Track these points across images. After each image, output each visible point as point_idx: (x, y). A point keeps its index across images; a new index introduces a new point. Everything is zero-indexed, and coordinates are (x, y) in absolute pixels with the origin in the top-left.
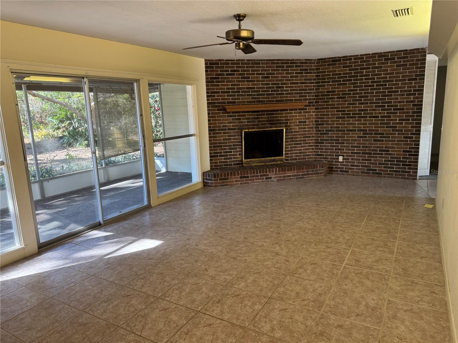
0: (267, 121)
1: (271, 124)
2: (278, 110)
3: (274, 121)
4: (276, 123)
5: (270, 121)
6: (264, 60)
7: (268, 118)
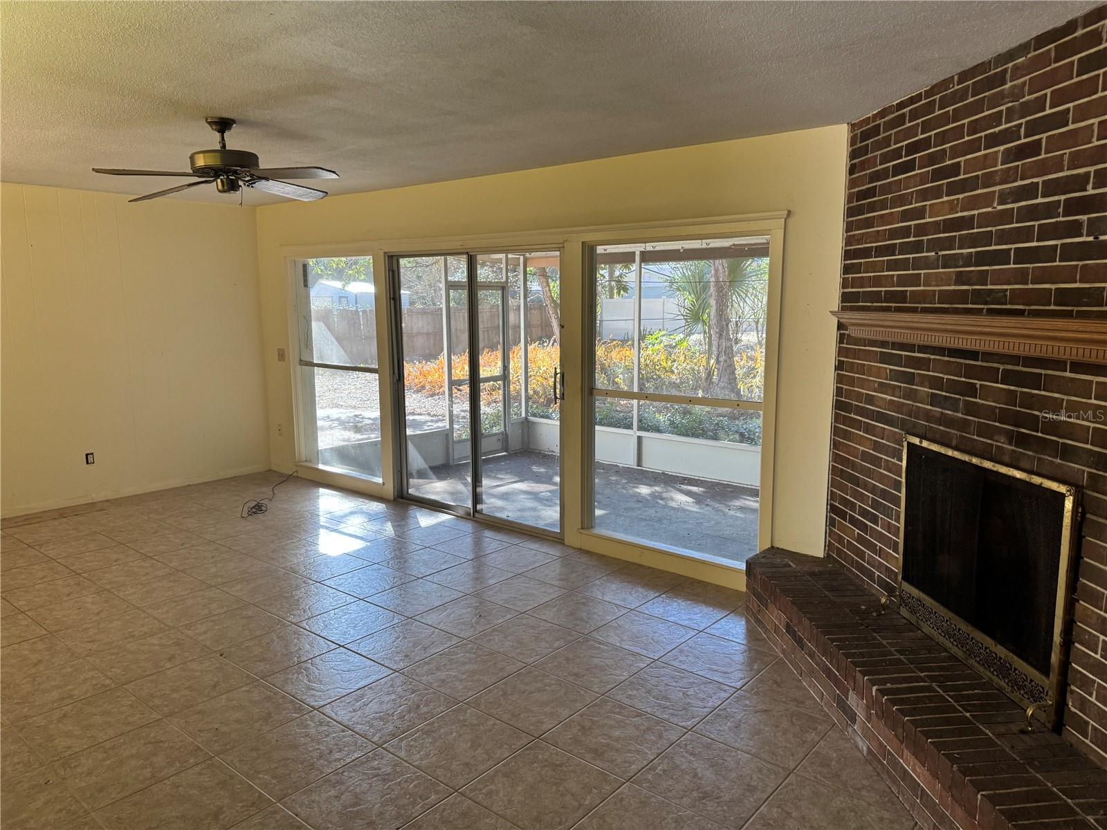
0: (1004, 417)
1: (1022, 441)
2: (1059, 364)
3: (1033, 422)
4: (1043, 445)
5: (1018, 420)
6: (1023, 48)
7: (1011, 397)
